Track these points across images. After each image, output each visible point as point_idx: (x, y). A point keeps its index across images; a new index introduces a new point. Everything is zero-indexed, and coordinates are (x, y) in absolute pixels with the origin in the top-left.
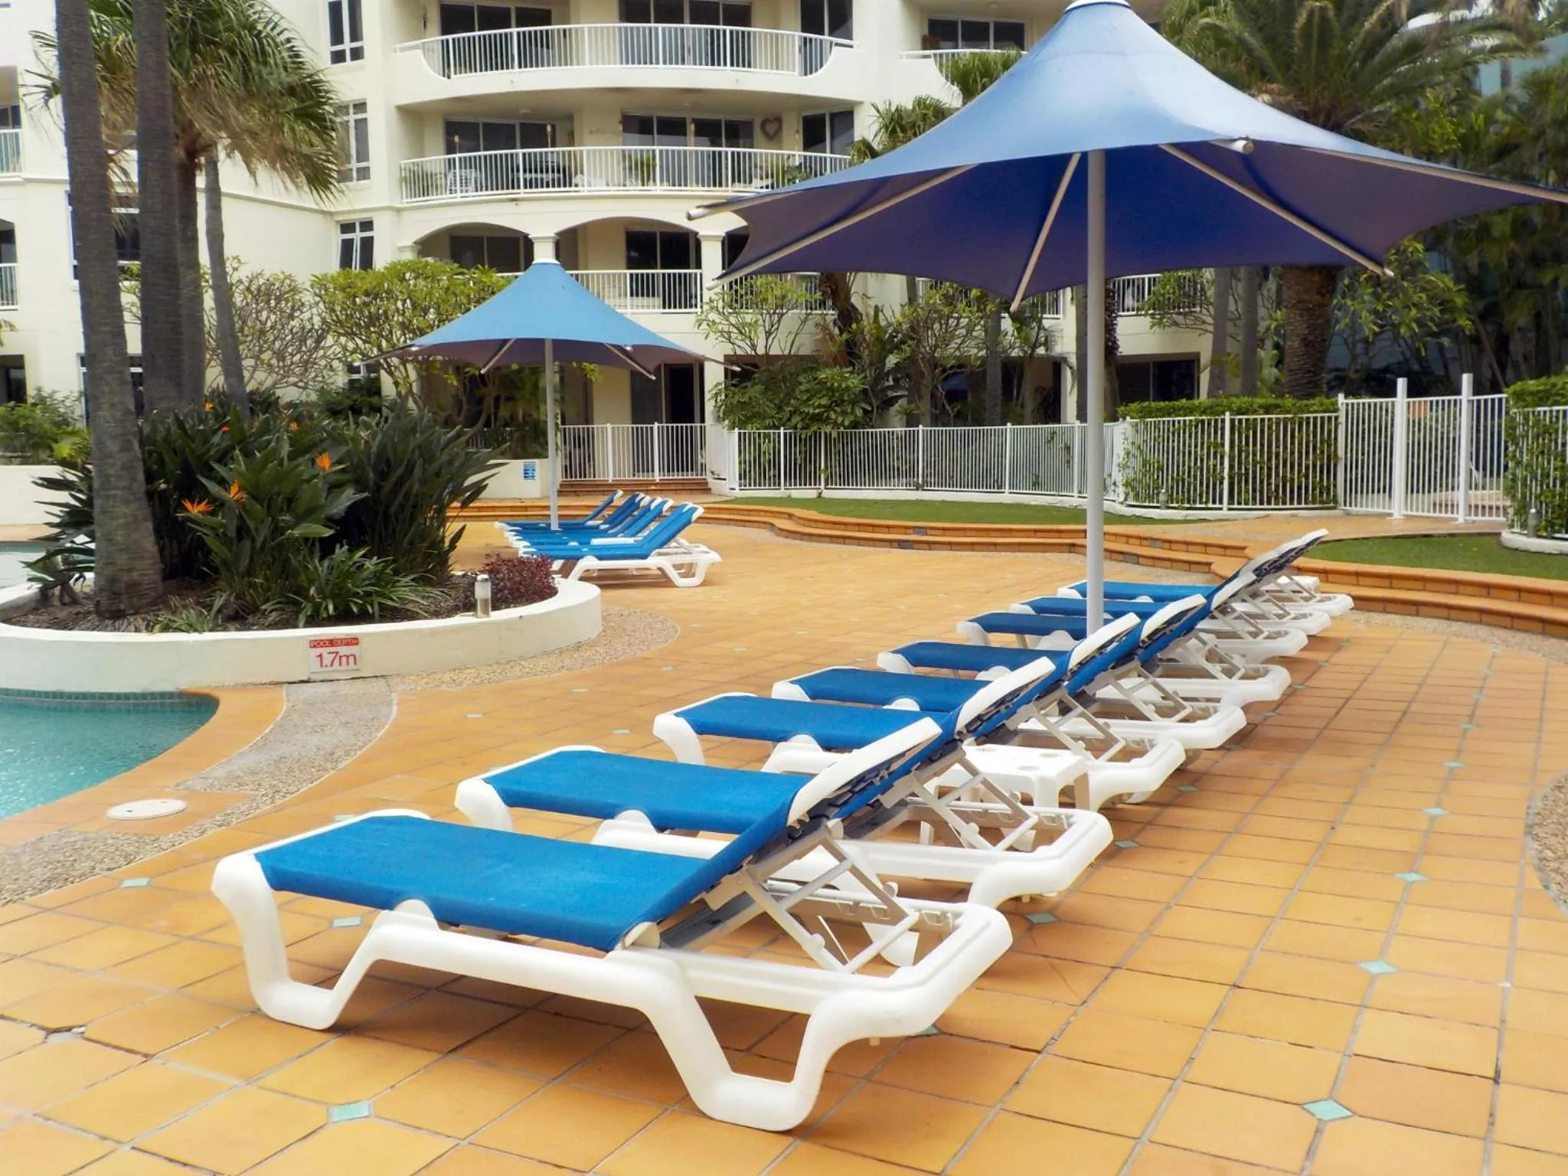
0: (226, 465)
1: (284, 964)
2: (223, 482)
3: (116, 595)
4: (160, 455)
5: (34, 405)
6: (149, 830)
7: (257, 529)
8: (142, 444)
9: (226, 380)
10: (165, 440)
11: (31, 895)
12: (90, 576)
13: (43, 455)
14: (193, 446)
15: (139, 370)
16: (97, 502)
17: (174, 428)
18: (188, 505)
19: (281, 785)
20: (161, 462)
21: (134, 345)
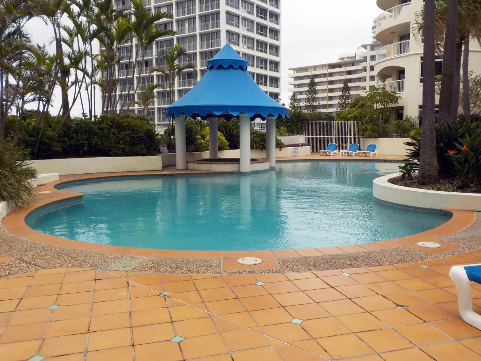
0: (462, 139)
1: (471, 306)
2: (461, 144)
3: (424, 178)
4: (442, 135)
5: (405, 120)
6: (429, 251)
7: (471, 160)
8: (436, 132)
9: (464, 111)
10: (444, 131)
11: (394, 264)
12: (417, 171)
13: (406, 135)
14: (452, 132)
15: (438, 109)
16: (421, 150)
17: (447, 127)
18: (449, 151)
19: (472, 245)
20: (442, 138)
21: (437, 101)
